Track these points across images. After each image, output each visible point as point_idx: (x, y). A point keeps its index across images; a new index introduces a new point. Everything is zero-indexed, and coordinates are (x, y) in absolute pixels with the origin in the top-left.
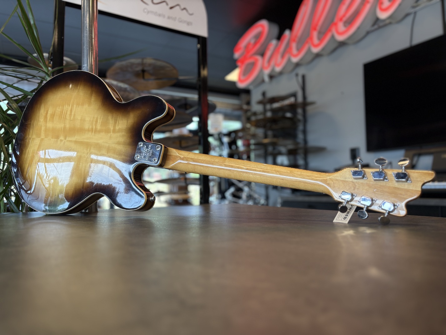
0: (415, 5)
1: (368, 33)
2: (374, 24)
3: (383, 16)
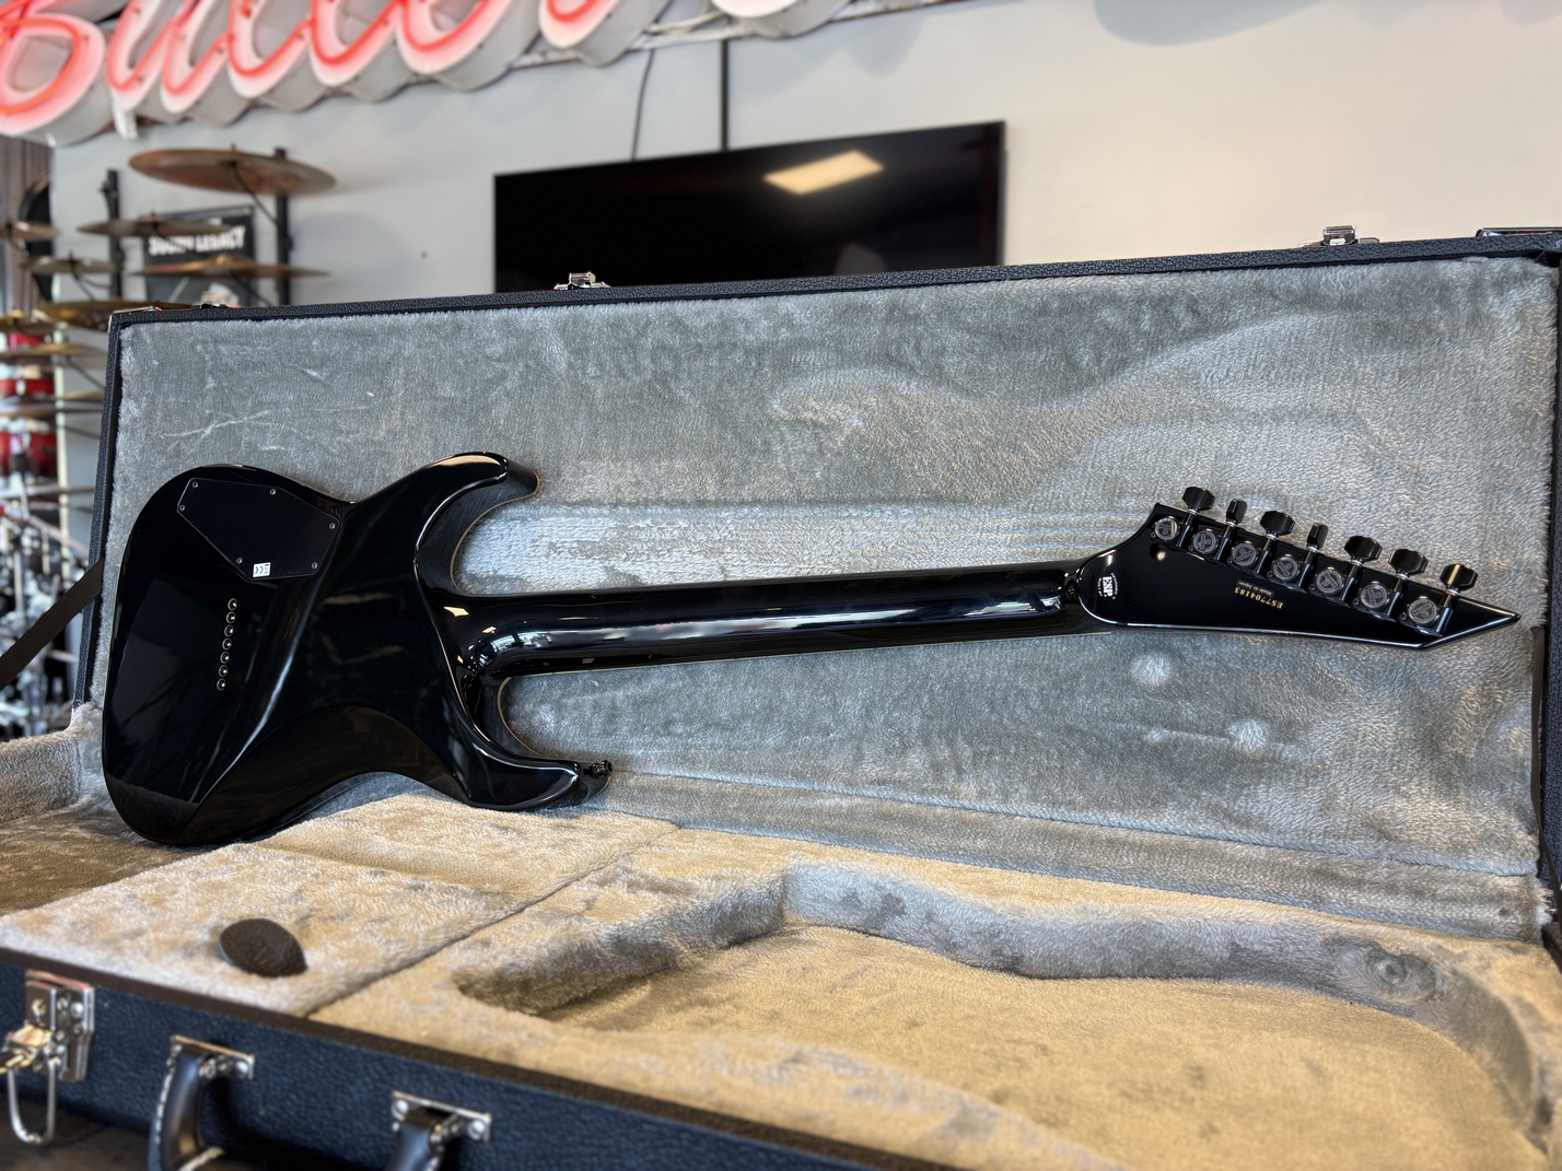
0: (655, 28)
1: (510, 70)
2: (528, 51)
3: (561, 37)
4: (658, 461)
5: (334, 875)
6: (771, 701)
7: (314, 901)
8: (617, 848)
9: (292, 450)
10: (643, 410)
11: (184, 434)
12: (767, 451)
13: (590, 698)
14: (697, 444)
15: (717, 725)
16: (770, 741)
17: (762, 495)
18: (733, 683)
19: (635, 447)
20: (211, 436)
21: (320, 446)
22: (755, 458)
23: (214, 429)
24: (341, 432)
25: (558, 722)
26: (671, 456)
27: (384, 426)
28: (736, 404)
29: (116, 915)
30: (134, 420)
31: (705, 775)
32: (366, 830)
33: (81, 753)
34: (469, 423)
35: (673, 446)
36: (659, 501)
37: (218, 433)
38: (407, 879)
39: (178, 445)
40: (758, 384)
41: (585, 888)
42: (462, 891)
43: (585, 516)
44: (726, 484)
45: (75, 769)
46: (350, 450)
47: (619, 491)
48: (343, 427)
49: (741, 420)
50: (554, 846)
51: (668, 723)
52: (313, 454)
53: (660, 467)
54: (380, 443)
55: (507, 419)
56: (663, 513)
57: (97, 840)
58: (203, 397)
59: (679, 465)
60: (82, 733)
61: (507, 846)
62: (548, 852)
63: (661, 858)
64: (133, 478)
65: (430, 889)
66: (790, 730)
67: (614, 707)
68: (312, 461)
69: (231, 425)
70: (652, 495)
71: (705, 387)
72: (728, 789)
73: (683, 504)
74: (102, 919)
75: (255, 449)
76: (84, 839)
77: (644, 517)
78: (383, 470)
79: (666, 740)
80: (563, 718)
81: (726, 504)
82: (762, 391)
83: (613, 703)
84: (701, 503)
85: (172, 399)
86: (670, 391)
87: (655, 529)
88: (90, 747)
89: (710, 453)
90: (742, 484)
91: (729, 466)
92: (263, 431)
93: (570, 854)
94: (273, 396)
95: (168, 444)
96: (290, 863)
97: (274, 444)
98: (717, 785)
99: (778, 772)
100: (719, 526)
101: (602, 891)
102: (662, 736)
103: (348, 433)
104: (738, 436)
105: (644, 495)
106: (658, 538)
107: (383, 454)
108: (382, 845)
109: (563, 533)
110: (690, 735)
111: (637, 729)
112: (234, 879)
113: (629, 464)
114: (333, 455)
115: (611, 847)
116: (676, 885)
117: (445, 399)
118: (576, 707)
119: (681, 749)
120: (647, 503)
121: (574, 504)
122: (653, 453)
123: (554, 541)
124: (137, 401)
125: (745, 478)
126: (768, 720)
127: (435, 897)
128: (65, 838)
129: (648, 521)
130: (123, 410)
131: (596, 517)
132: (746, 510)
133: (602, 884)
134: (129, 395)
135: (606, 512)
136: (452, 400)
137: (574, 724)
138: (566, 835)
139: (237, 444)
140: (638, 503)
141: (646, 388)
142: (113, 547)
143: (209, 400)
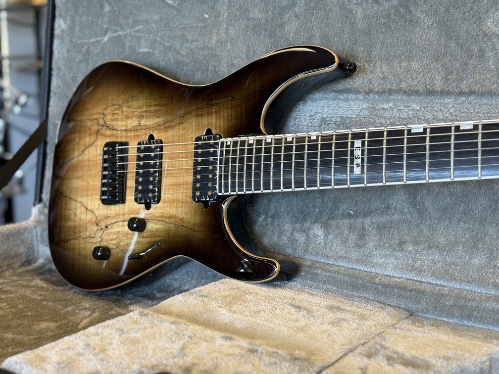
4: (400, 63)
5: (201, 338)
6: (477, 233)
7: (194, 357)
8: (373, 328)
9: (157, 52)
10: (390, 27)
11: (92, 40)
12: (482, 55)
13: (347, 221)
14: (428, 51)
15: (437, 247)
16: (476, 261)
17: (476, 88)
18: (449, 219)
19: (384, 52)
20: (108, 42)
21: (175, 50)
22: (472, 61)
23: (110, 37)
24: (187, 41)
25: (326, 236)
26: (409, 59)
27: (215, 37)
28: (459, 22)
29: (81, 358)
30: (63, 31)
31: (428, 280)
32: (213, 304)
33: (39, 234)
34: (270, 36)
35: (411, 52)
36: (398, 91)
37: (112, 40)
38: (245, 343)
39: (89, 47)
40: (476, 8)
41: (359, 359)
42: (282, 355)
43: (346, 100)
44: (449, 79)
45: (35, 243)
46: (193, 53)
47: (371, 83)
48: (189, 38)
49: (462, 34)
50: (333, 324)
51: (401, 244)
52: (170, 55)
53: (401, 67)
54: (212, 48)
55: (295, 33)
56: (402, 99)
57: (51, 289)
58: (103, 16)
59: (415, 65)
60: (38, 222)
61: (302, 323)
62: (330, 327)
63: (404, 338)
64: (63, 68)
65: (262, 353)
66: (491, 254)
67: (364, 229)
68: (169, 59)
69: (119, 35)
70: (394, 87)
71: (436, 10)
72: (445, 291)
73: (417, 93)
74: (74, 361)
75: (134, 51)
76: (43, 287)
77: (388, 101)
78: (214, 66)
79: (400, 254)
80: (329, 234)
81: (449, 94)
82: (479, 13)
83: (363, 227)
84: (430, 93)
85: (84, 18)
86: (410, 13)
87: (395, 110)
88: (43, 231)
89: (437, 58)
90: (462, 80)
91: (452, 66)
92: (139, 39)
93: (344, 331)
94: (144, 16)
95: (82, 47)
96: (173, 327)
97: (146, 47)
98: (437, 288)
99: (482, 282)
100: (443, 109)
101: (370, 362)
102: (397, 251)
103: (192, 42)
104: (461, 46)
105: (389, 86)
106: (398, 116)
107: (214, 56)
108: (224, 315)
109: (331, 111)
110: (417, 252)
111: (379, 245)
112: (143, 337)
113: (378, 64)
114: (182, 56)
115: (370, 327)
116: (419, 362)
117: (255, 20)
118: (337, 227)
119: (410, 261)
120: (390, 92)
121: (339, 91)
122: (396, 57)
123: (325, 116)
124: (64, 19)
125: (464, 76)
126: (475, 246)
127: (267, 359)
128: (33, 286)
129: (391, 105)
130: (56, 25)
131: (354, 101)
132: (464, 99)
133: (370, 356)
134: (60, 16)
135: (361, 97)
136: (259, 20)
137: (336, 238)
138: (339, 315)
139: (123, 47)
140: (384, 92)
141: (393, 11)
142: (52, 110)
143: (106, 18)
